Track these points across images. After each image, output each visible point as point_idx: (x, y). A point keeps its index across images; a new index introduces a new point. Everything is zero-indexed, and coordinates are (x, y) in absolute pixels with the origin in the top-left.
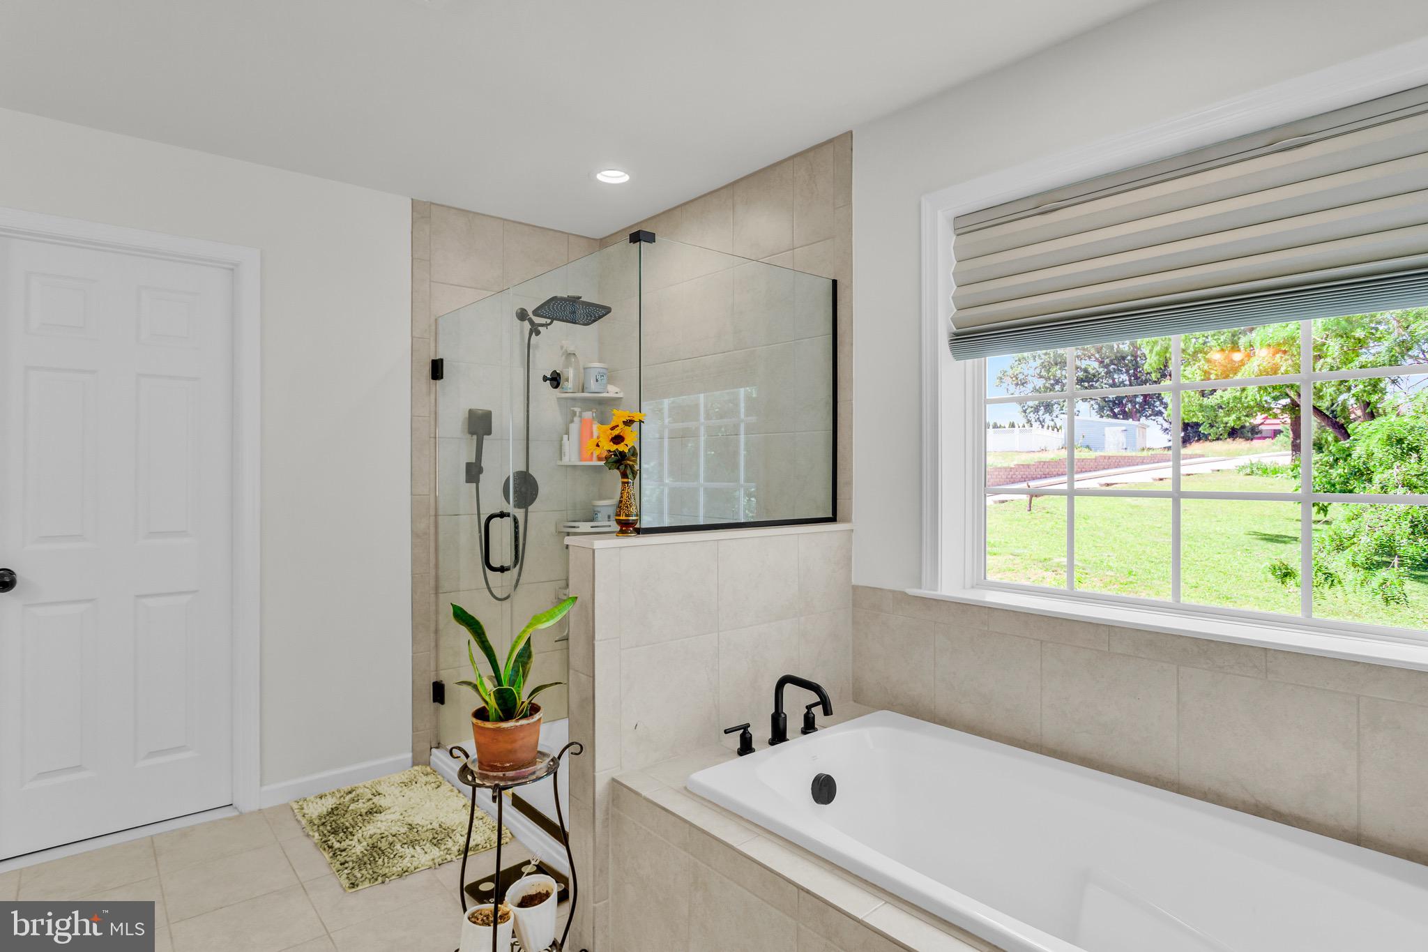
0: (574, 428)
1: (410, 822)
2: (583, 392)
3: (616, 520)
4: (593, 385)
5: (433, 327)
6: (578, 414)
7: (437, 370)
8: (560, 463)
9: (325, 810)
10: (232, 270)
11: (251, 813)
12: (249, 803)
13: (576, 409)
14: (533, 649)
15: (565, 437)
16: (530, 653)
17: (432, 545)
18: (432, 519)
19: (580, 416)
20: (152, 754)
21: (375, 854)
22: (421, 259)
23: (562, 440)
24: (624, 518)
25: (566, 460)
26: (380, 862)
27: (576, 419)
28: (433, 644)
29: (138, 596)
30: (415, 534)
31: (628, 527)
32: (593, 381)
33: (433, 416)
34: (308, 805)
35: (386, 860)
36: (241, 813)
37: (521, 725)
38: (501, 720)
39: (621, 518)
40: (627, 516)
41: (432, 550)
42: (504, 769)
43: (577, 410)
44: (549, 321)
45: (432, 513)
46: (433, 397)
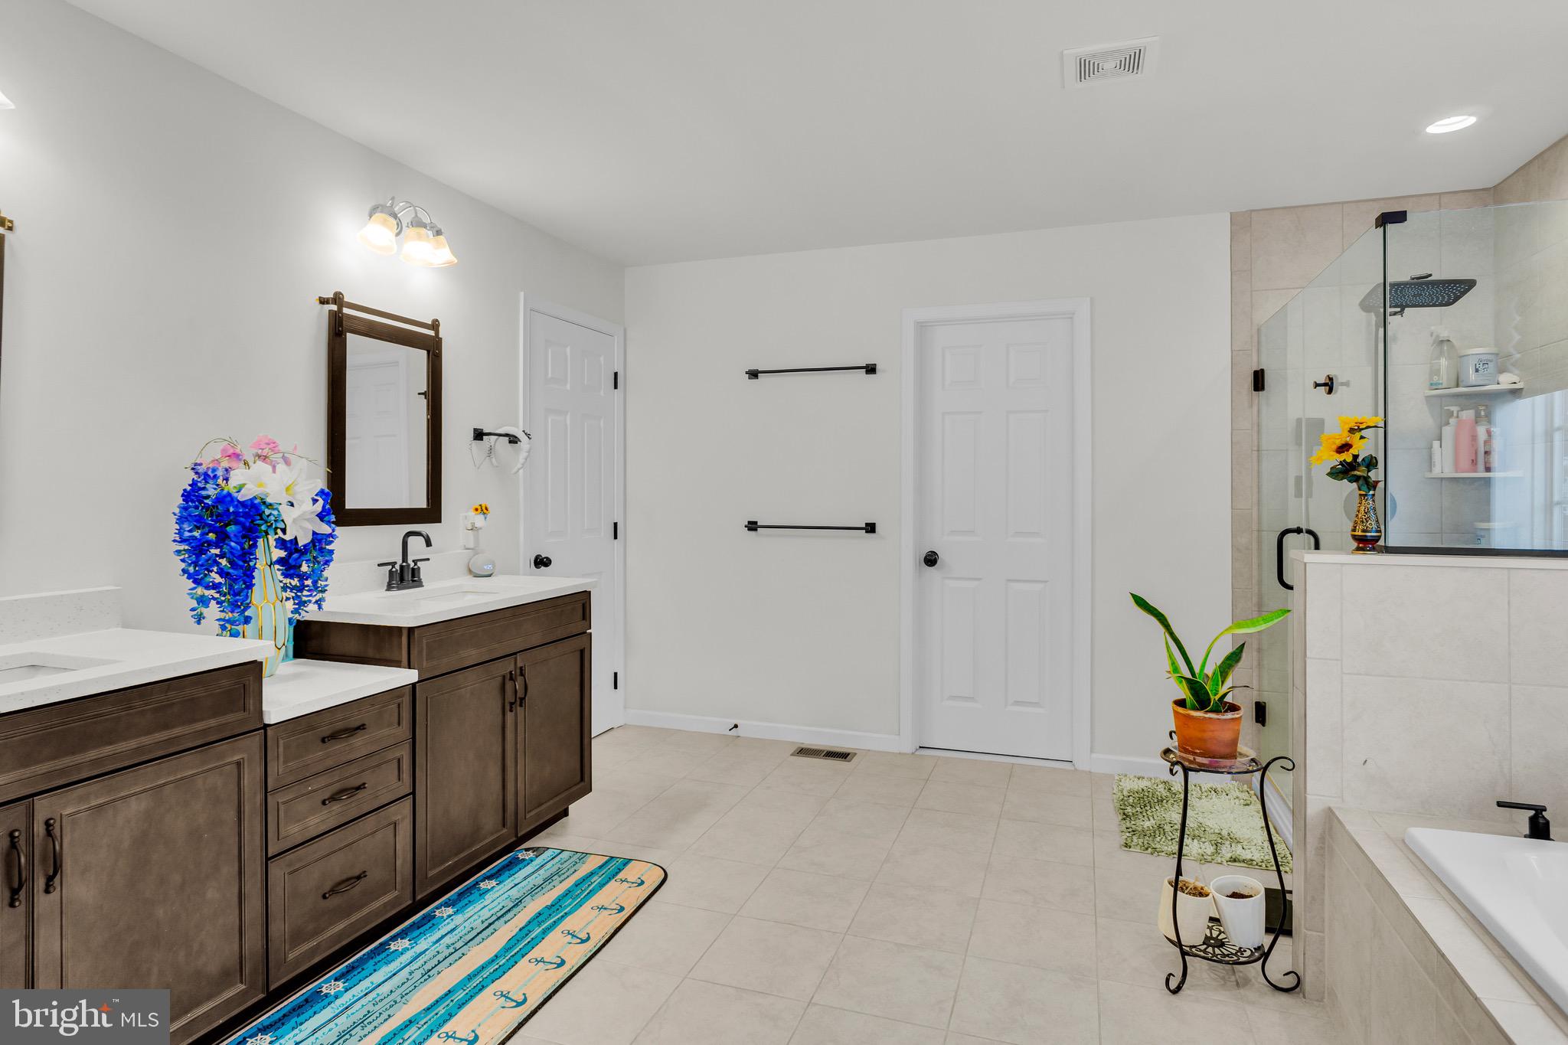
0: (1448, 431)
1: (1201, 822)
2: (1457, 386)
3: (1352, 535)
4: (1472, 377)
5: (1255, 339)
6: (1455, 415)
7: (1259, 381)
8: (1429, 475)
9: (1137, 787)
10: (1071, 318)
11: (1083, 771)
12: (1082, 764)
13: (1452, 408)
14: (1244, 655)
15: (1436, 444)
16: (1240, 658)
17: (1255, 560)
18: (1255, 534)
19: (1458, 417)
20: (1017, 703)
21: (1157, 832)
22: (1241, 270)
23: (1431, 447)
24: (1360, 533)
25: (1437, 471)
26: (1158, 839)
27: (1452, 421)
28: (1255, 663)
29: (1009, 580)
30: (1235, 547)
31: (1366, 543)
32: (1471, 371)
33: (1256, 428)
34: (1126, 780)
35: (1163, 840)
36: (1076, 770)
37: (1210, 718)
38: (1195, 709)
39: (1356, 533)
40: (1363, 531)
41: (1255, 566)
42: (1194, 754)
43: (1455, 409)
44: (1399, 309)
45: (1255, 527)
46: (1255, 408)
